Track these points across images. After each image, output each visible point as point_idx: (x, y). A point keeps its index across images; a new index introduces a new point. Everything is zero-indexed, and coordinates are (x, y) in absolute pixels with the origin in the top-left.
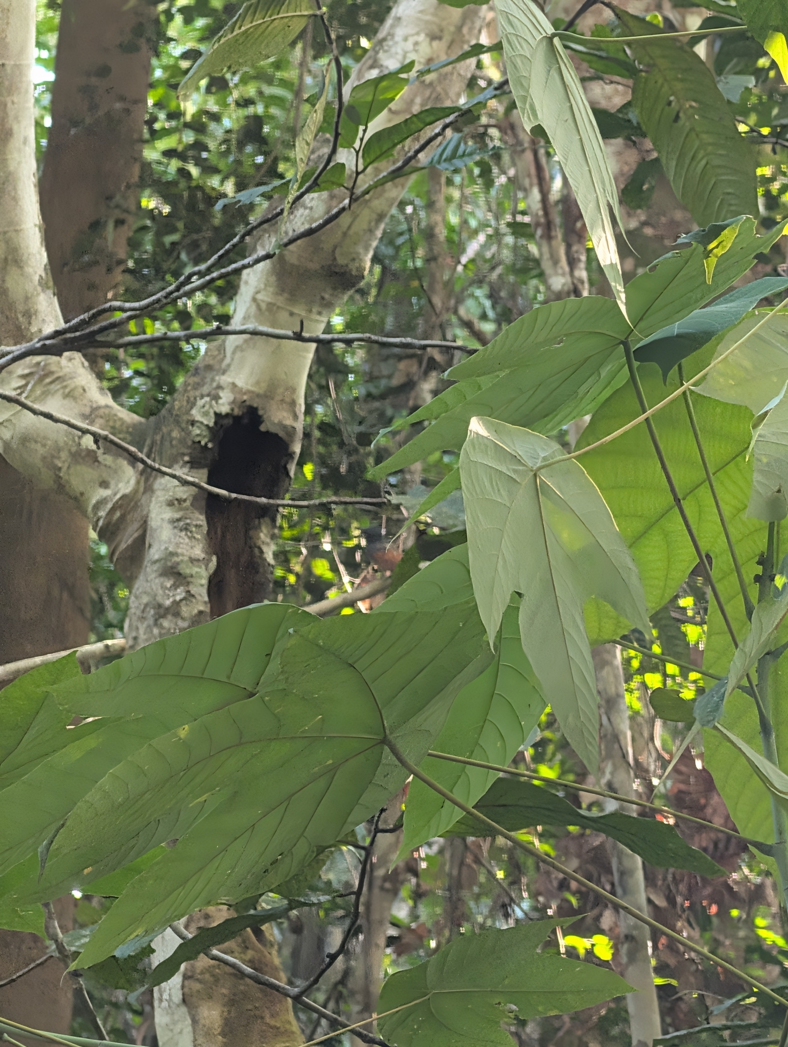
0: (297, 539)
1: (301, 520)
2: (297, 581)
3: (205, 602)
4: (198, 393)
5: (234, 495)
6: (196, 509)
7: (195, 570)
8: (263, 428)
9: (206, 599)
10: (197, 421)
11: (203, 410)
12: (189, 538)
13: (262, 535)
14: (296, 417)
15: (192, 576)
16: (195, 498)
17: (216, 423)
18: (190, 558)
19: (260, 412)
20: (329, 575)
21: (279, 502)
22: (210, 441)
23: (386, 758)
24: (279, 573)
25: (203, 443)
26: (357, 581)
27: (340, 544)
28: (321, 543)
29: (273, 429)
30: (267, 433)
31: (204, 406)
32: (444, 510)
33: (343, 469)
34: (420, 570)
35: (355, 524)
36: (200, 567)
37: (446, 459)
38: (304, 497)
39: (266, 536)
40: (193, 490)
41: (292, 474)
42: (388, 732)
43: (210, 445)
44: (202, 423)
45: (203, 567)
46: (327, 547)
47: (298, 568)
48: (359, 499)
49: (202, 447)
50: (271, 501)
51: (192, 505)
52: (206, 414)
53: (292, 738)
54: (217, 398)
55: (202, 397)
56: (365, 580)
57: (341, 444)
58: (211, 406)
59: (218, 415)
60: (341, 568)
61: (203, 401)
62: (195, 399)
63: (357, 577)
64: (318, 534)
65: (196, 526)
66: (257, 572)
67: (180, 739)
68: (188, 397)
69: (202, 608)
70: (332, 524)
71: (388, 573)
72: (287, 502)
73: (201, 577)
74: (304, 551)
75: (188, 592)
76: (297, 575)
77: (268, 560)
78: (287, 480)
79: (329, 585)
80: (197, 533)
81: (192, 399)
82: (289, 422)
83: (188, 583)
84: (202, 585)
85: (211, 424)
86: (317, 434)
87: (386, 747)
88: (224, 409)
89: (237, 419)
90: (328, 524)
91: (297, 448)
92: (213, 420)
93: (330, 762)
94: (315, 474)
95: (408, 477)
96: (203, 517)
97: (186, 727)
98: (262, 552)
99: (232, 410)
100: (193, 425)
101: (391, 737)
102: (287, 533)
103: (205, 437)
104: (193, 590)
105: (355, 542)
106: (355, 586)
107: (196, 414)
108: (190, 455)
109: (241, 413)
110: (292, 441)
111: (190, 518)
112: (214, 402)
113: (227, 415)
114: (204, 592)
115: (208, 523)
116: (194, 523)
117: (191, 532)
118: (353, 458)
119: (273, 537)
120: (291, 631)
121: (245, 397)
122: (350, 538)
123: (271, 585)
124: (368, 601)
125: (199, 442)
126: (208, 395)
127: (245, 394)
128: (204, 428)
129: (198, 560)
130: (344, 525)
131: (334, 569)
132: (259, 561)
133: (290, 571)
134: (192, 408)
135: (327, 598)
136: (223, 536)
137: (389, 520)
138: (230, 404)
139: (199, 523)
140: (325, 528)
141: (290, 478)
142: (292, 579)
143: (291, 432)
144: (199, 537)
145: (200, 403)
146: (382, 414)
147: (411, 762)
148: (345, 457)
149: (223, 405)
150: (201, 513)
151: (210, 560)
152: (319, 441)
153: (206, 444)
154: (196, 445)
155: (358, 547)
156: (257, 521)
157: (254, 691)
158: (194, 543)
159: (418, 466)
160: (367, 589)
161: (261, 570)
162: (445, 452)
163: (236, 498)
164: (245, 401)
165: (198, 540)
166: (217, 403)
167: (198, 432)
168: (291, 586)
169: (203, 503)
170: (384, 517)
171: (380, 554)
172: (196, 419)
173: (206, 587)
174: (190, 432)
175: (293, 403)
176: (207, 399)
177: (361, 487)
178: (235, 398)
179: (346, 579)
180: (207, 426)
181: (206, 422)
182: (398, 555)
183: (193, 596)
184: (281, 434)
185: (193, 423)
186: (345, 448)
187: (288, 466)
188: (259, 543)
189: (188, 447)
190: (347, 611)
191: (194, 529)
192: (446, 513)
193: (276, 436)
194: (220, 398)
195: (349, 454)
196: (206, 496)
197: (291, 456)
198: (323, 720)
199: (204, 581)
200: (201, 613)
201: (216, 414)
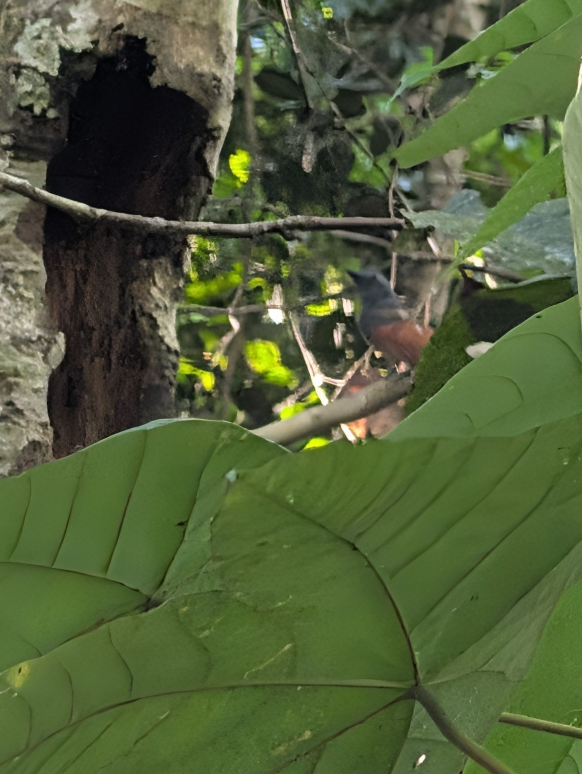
0: (219, 302)
1: (226, 265)
2: (217, 386)
3: (44, 425)
4: (27, 11)
5: (101, 212)
6: (27, 241)
7: (22, 361)
8: (155, 80)
9: (46, 418)
10: (26, 67)
11: (36, 44)
12: (12, 297)
13: (154, 291)
14: (221, 58)
15: (17, 374)
16: (24, 218)
17: (62, 70)
18: (14, 338)
19: (151, 50)
20: (280, 373)
21: (191, 225)
22: (50, 106)
23: (420, 725)
24: (185, 368)
25: (37, 110)
26: (341, 383)
27: (300, 310)
28: (265, 310)
29: (174, 82)
30: (165, 88)
31: (39, 37)
32: (518, 239)
33: (307, 163)
34: (468, 359)
35: (332, 273)
36: (32, 356)
37: (510, 143)
38: (231, 217)
39: (162, 292)
40: (20, 202)
41: (214, 169)
42: (421, 676)
43: (51, 114)
44: (35, 69)
45: (40, 355)
46: (276, 316)
47: (219, 359)
48: (340, 219)
49: (35, 117)
50: (174, 223)
51: (17, 232)
52: (42, 52)
53: (232, 688)
54: (64, 20)
55: (36, 17)
56: (357, 381)
57: (304, 114)
58: (53, 37)
59: (66, 54)
60: (308, 357)
61: (37, 26)
62: (22, 20)
63: (340, 376)
64: (259, 289)
65: (25, 273)
66: (144, 365)
67: (12, 692)
68: (9, 17)
69: (37, 437)
70: (285, 272)
71: (403, 367)
72: (203, 225)
73: (33, 375)
74: (235, 324)
75: (10, 403)
76: (217, 372)
77: (167, 340)
78: (204, 181)
79: (282, 393)
80: (26, 288)
81: (15, 21)
82: (207, 67)
83: (10, 388)
84: (36, 391)
85: (54, 73)
86: (255, 92)
87: (418, 705)
88: (80, 42)
89: (105, 63)
90: (279, 273)
91: (223, 119)
92: (57, 64)
93: (308, 734)
94: (252, 172)
95: (439, 177)
96: (38, 258)
97: (25, 667)
98: (155, 325)
99: (95, 43)
100: (18, 74)
101: (428, 686)
102: (196, 290)
103: (40, 97)
104: (20, 400)
105: (332, 305)
106: (338, 392)
107: (23, 51)
108: (14, 133)
109: (111, 51)
110: (214, 107)
111: (14, 260)
112: (59, 28)
113: (85, 53)
114: (40, 404)
115: (49, 270)
116: (21, 268)
117: (16, 286)
118: (329, 141)
119: (177, 295)
120: (231, 475)
121: (120, 19)
122: (321, 300)
123: (173, 391)
124: (362, 421)
125: (30, 108)
126: (48, 15)
127: (121, 11)
128: (41, 80)
129: (29, 342)
130: (310, 274)
131: (292, 361)
132: (150, 343)
133: (204, 365)
134: (15, 41)
135: (277, 418)
136: (79, 295)
137: (402, 260)
138: (91, 32)
139: (30, 267)
140: (274, 279)
141: (211, 179)
142: (207, 380)
143: (213, 86)
144: (29, 294)
145: (31, 29)
146: (381, 56)
147: (467, 734)
148: (310, 138)
149: (77, 32)
150: (33, 250)
151: (51, 342)
152: (261, 108)
153: (44, 111)
154: (24, 114)
155: (338, 315)
156: (144, 263)
157: (155, 596)
158: (20, 306)
159: (456, 157)
160: (362, 397)
161: (153, 362)
162: (508, 129)
163: (104, 218)
164: (120, 27)
165: (29, 300)
166: (65, 30)
167: (28, 88)
168: (205, 393)
169: (38, 229)
170: (394, 255)
171: (387, 328)
172: (25, 62)
173: (45, 392)
174: (13, 88)
175: (215, 30)
176: (46, 22)
177: (346, 197)
178: (100, 21)
179: (318, 378)
180: (45, 75)
181: (42, 68)
182: (422, 332)
183: (19, 412)
184: (192, 91)
185: (18, 70)
186: (312, 122)
187: (207, 156)
188: (149, 306)
189: (10, 119)
190: (316, 443)
191: (21, 280)
192: (520, 245)
193: (181, 95)
194: (73, 20)
195: (319, 132)
196: (43, 215)
197: (210, 135)
198: (294, 652)
199: (42, 384)
200: (35, 445)
201: (62, 50)
